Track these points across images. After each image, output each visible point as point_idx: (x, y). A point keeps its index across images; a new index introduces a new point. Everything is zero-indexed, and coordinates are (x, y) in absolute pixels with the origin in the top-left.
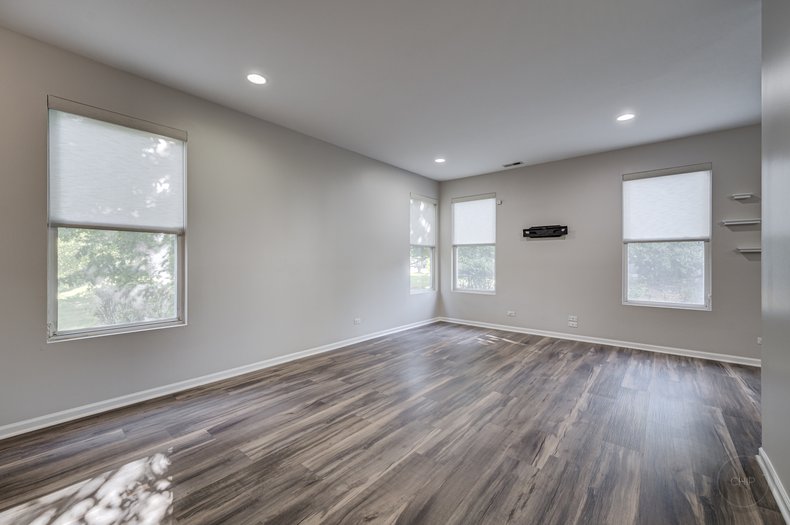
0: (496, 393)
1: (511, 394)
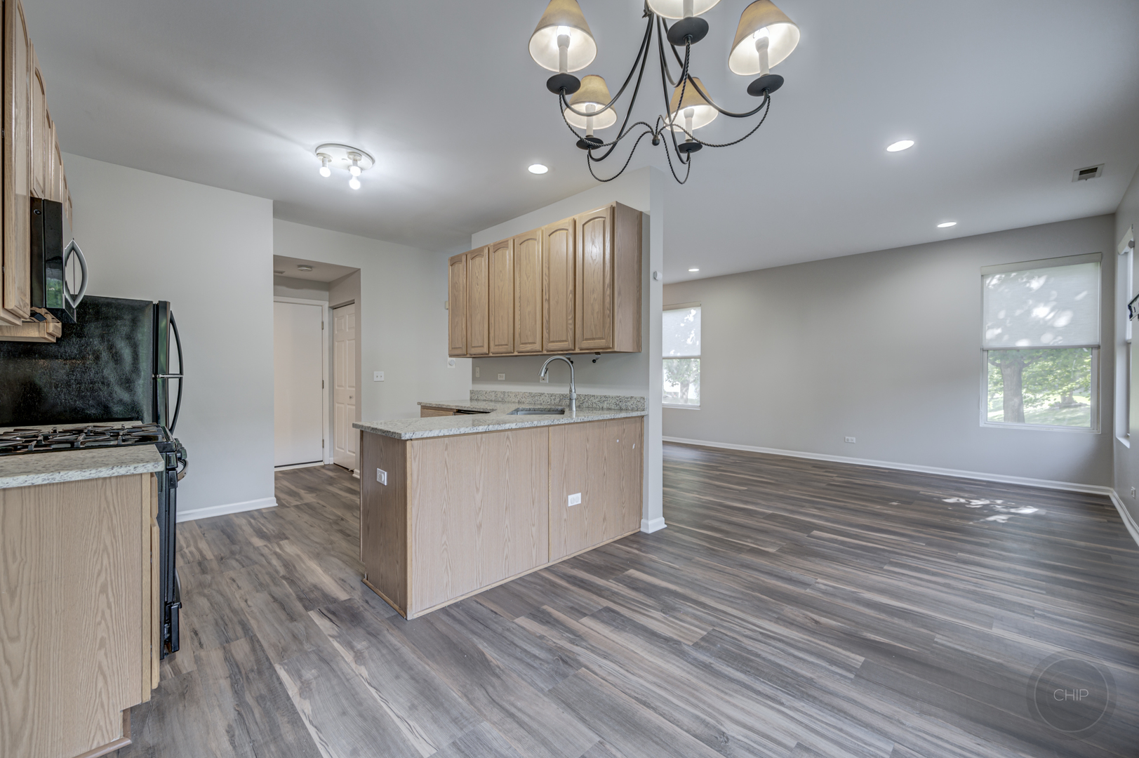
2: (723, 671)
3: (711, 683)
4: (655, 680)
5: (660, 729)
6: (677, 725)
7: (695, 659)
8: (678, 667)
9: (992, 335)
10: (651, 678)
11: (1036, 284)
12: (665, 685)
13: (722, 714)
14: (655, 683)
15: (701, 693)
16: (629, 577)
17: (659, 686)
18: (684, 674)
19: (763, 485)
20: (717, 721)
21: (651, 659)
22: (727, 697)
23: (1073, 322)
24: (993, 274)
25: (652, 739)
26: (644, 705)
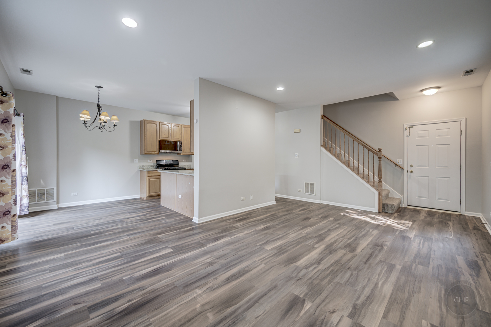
0: (267, 249)
1: (259, 247)
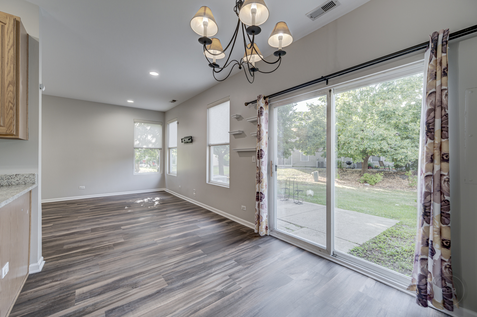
2: (189, 281)
3: (194, 287)
4: (183, 304)
5: (212, 310)
6: (212, 303)
7: (178, 287)
8: (179, 293)
9: (136, 143)
10: (181, 305)
11: (148, 128)
12: (188, 301)
13: (211, 289)
14: (185, 305)
15: (198, 291)
16: (80, 295)
17: (188, 304)
18: (185, 293)
19: (61, 219)
20: (214, 291)
21: (169, 302)
22: (203, 285)
23: (156, 141)
24: (138, 122)
25: (216, 314)
26: (196, 312)
